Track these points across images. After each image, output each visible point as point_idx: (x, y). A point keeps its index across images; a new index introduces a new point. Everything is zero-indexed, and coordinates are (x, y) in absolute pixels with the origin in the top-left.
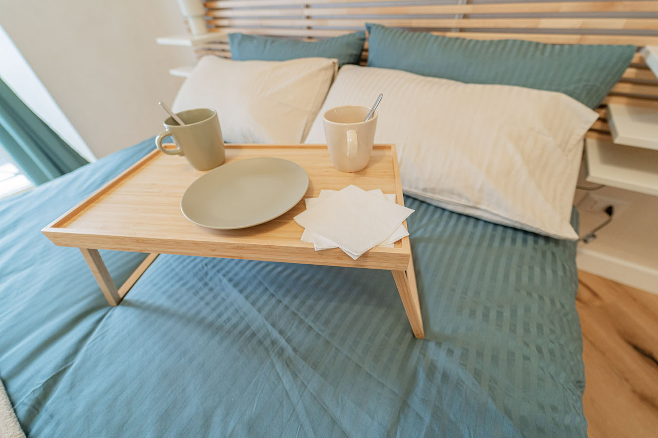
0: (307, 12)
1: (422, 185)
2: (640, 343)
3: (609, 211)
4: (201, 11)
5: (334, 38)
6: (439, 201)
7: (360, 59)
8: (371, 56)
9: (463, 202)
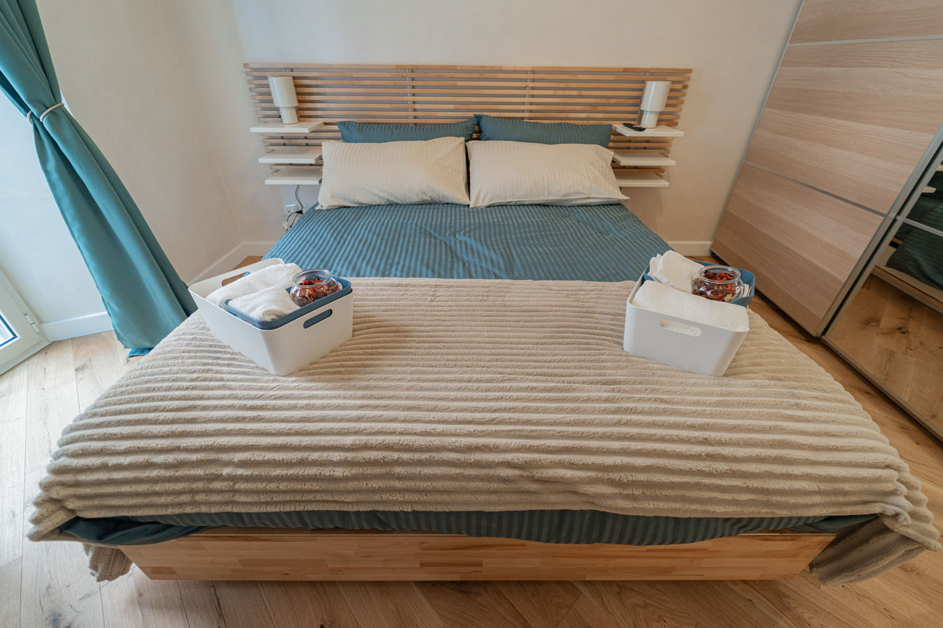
0: (414, 106)
6: (572, 199)
7: (481, 136)
9: (583, 196)
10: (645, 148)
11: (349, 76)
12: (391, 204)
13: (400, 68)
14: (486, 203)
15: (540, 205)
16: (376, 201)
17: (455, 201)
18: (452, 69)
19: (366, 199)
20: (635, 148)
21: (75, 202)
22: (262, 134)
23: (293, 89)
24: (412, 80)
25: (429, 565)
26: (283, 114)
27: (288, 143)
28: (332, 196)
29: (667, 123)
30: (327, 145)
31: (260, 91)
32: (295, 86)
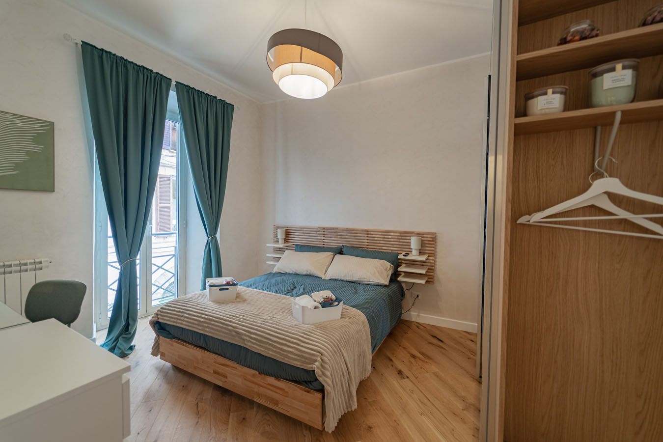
0: (324, 241)
2: (434, 335)
3: (418, 296)
4: (284, 237)
5: (333, 248)
6: (362, 281)
7: (341, 253)
8: (344, 252)
9: (367, 280)
10: (422, 265)
11: (302, 230)
12: (296, 274)
13: (319, 228)
14: (329, 278)
15: (350, 282)
16: (291, 272)
17: (318, 276)
18: (337, 228)
19: (288, 271)
20: (417, 265)
21: (207, 260)
22: (274, 247)
23: (285, 233)
24: (324, 232)
25: (215, 372)
26: (280, 240)
27: (281, 250)
28: (278, 269)
29: (430, 255)
30: (287, 252)
31: (276, 233)
32: (286, 232)
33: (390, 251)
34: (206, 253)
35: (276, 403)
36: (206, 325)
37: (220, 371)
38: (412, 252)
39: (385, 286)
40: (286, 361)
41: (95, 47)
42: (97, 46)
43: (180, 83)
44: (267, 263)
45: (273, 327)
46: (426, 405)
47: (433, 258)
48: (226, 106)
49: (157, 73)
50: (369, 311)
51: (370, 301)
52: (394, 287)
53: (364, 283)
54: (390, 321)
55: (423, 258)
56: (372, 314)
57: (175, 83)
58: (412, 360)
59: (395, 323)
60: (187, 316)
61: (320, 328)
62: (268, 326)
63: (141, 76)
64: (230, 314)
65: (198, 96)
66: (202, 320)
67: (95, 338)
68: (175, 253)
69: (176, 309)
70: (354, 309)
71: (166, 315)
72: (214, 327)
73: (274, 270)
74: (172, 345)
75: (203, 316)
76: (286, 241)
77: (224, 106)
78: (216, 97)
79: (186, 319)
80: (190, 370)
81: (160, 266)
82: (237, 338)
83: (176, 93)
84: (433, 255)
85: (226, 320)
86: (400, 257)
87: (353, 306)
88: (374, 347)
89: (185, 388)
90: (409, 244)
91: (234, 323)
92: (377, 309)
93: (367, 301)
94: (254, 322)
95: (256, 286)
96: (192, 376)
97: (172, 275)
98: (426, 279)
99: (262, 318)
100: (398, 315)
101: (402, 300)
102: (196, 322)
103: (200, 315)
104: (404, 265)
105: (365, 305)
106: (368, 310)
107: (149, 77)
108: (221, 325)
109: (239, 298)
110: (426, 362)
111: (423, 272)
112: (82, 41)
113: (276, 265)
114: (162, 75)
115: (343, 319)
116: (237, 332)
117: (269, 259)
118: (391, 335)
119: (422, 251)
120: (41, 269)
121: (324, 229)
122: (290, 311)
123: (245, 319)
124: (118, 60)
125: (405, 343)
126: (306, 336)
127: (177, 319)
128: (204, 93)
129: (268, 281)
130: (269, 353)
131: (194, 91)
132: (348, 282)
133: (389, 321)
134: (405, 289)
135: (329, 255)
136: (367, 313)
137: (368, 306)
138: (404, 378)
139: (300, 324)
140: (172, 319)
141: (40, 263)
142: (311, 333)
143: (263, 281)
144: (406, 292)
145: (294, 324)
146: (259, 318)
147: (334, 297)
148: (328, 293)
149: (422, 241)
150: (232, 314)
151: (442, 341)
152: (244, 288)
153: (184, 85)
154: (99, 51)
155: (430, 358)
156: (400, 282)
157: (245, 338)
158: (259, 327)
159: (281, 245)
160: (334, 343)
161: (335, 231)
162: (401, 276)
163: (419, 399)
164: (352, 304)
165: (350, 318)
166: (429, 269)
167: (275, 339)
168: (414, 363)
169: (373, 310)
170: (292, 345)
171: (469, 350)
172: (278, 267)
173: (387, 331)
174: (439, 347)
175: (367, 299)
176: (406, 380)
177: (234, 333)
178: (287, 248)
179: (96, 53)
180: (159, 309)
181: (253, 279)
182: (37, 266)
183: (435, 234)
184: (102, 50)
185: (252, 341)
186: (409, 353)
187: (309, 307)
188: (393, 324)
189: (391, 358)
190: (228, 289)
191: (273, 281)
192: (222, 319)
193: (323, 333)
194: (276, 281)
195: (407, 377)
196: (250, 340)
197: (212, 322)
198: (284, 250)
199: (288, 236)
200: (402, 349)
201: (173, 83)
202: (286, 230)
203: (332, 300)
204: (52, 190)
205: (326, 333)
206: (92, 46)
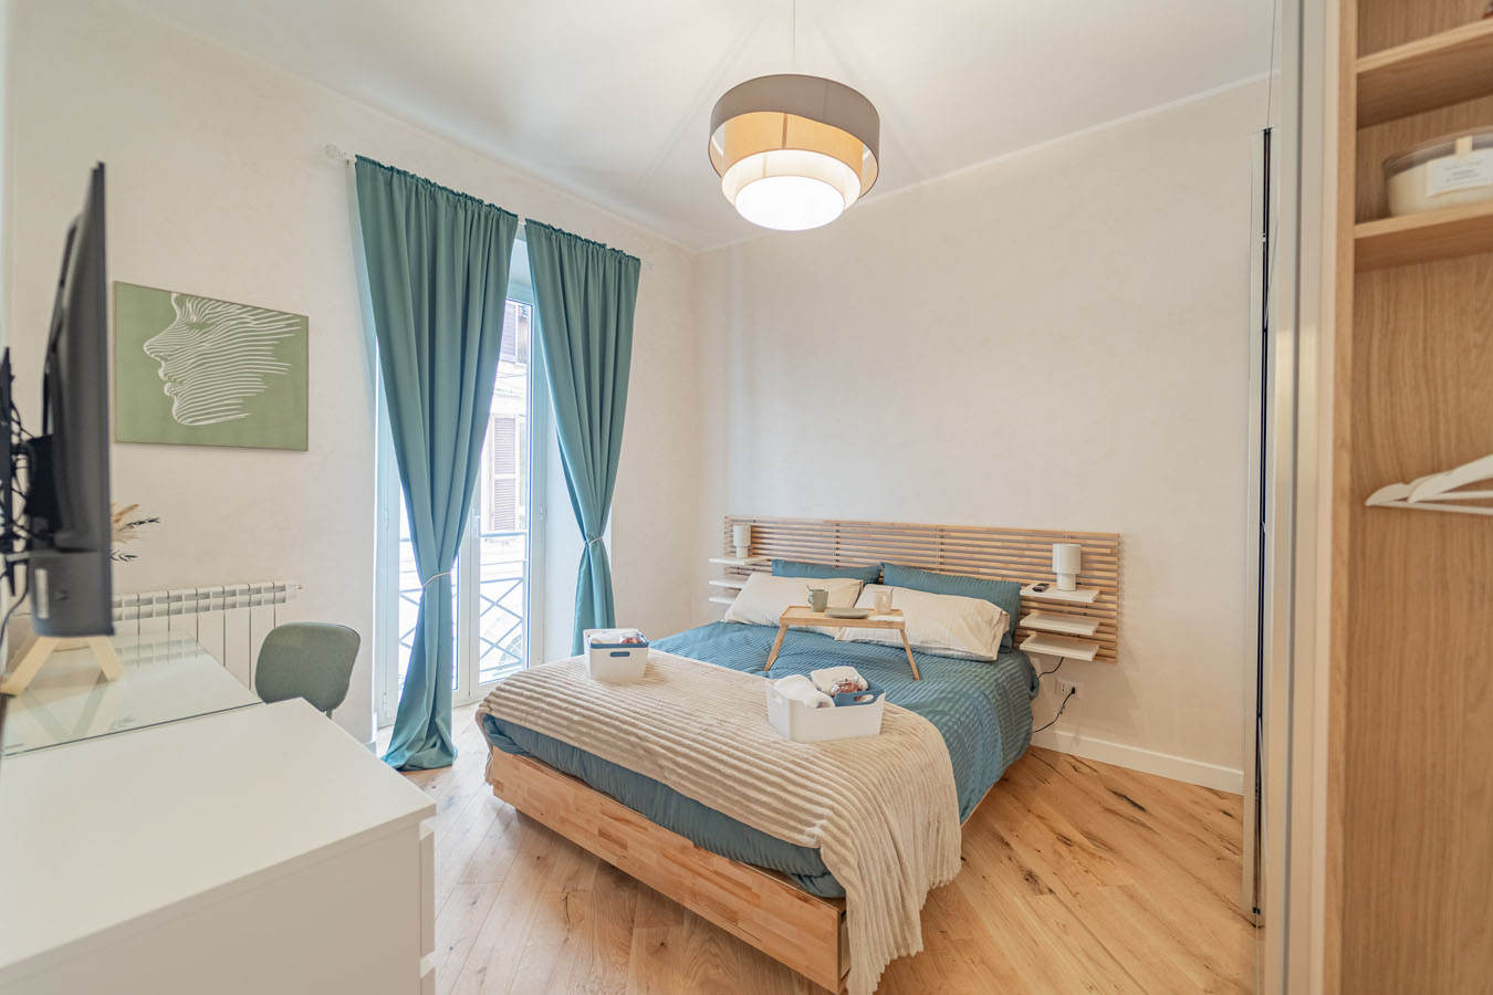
0: (838, 552)
1: (920, 640)
2: (1119, 791)
3: (1073, 691)
4: (749, 544)
5: (859, 569)
6: (931, 648)
7: (878, 581)
8: (885, 580)
9: (942, 646)
10: (1085, 614)
11: (789, 527)
12: (775, 627)
13: (827, 522)
14: (851, 638)
16: (764, 622)
17: (825, 633)
18: (869, 523)
19: (757, 620)
20: (1070, 613)
21: (584, 590)
22: (725, 565)
23: (749, 534)
24: (838, 531)
25: (602, 834)
26: (738, 550)
27: (741, 572)
28: (734, 613)
29: (1106, 589)
30: (754, 575)
31: (730, 534)
32: (752, 532)
33: (999, 579)
34: (582, 575)
35: (733, 918)
36: (584, 730)
37: (612, 832)
38: (1055, 581)
39: (989, 662)
40: (753, 822)
41: (379, 164)
42: (382, 163)
43: (535, 223)
44: (711, 599)
45: (725, 744)
46: (1102, 967)
47: (1114, 598)
48: (623, 262)
49: (490, 205)
50: (949, 720)
51: (951, 695)
52: (1010, 664)
53: (934, 652)
54: (1003, 749)
55: (1087, 597)
56: (956, 727)
57: (525, 223)
58: (1062, 848)
59: (1015, 753)
60: (547, 707)
61: (831, 752)
62: (715, 740)
63: (461, 213)
64: (632, 708)
65: (569, 246)
66: (576, 718)
67: (374, 744)
68: (524, 573)
69: (526, 693)
70: (913, 715)
71: (505, 702)
72: (601, 736)
73: (727, 614)
74: (517, 768)
75: (578, 710)
76: (752, 551)
77: (620, 262)
78: (604, 246)
79: (544, 714)
80: (552, 824)
81: (495, 600)
82: (646, 763)
83: (525, 243)
84: (1112, 589)
85: (624, 722)
86: (1026, 592)
87: (910, 707)
88: (966, 808)
89: (540, 862)
90: (1048, 562)
91: (641, 729)
92: (967, 717)
93: (943, 695)
94: (684, 729)
95: (686, 650)
96: (556, 838)
97: (518, 620)
98: (1096, 649)
99: (700, 723)
100: (1022, 736)
101: (1031, 698)
102: (564, 722)
103: (572, 707)
104: (1034, 613)
105: (939, 705)
106: (947, 718)
107: (476, 216)
108: (614, 732)
109: (651, 676)
110: (1100, 857)
111: (1088, 631)
112: (357, 156)
113: (729, 606)
114: (499, 209)
115: (886, 736)
116: (646, 750)
117: (714, 591)
118: (1005, 782)
119: (1082, 580)
120: (284, 601)
121: (838, 525)
122: (760, 708)
123: (664, 723)
124: (420, 186)
125: (1042, 805)
126: (798, 770)
127: (528, 713)
128: (580, 238)
129: (712, 640)
130: (716, 803)
131: (561, 236)
132: (897, 648)
133: (999, 746)
134: (1039, 671)
135: (851, 584)
136: (945, 724)
137: (947, 709)
138: (1041, 893)
139: (785, 741)
140: (516, 713)
141: (283, 589)
142: (811, 763)
143: (703, 640)
144: (1041, 679)
145: (772, 740)
146: (695, 721)
147: (863, 683)
148: (850, 674)
149: (1083, 554)
150: (638, 710)
151: (1142, 809)
152: (661, 653)
153: (542, 225)
154: (386, 171)
155: (1110, 849)
156: (1024, 654)
157: (665, 763)
158: (694, 740)
159: (741, 560)
160: (866, 790)
161: (865, 530)
162: (1028, 639)
163: (1083, 950)
164: (907, 701)
165: (902, 733)
166: (1101, 624)
167: (729, 771)
168: (1068, 857)
169: (959, 719)
170: (769, 789)
171: (1220, 836)
172: (735, 610)
173: (996, 772)
174: (1132, 821)
175: (942, 692)
176: (1048, 898)
177: (641, 752)
178: (755, 568)
179: (380, 177)
180: (494, 690)
181: (681, 635)
182: (278, 594)
183: (1119, 536)
184: (392, 169)
185: (680, 771)
186: (1053, 830)
187: (806, 703)
188: (1011, 756)
189: (1008, 838)
190: (627, 654)
191: (725, 640)
192: (617, 719)
193: (839, 764)
194: (731, 640)
195: (1051, 891)
196: (675, 768)
197: (597, 725)
198: (748, 572)
199: (755, 540)
200: (1037, 821)
201: (522, 223)
202: (753, 527)
203: (859, 690)
204: (303, 447)
205: (846, 765)
206: (374, 163)
